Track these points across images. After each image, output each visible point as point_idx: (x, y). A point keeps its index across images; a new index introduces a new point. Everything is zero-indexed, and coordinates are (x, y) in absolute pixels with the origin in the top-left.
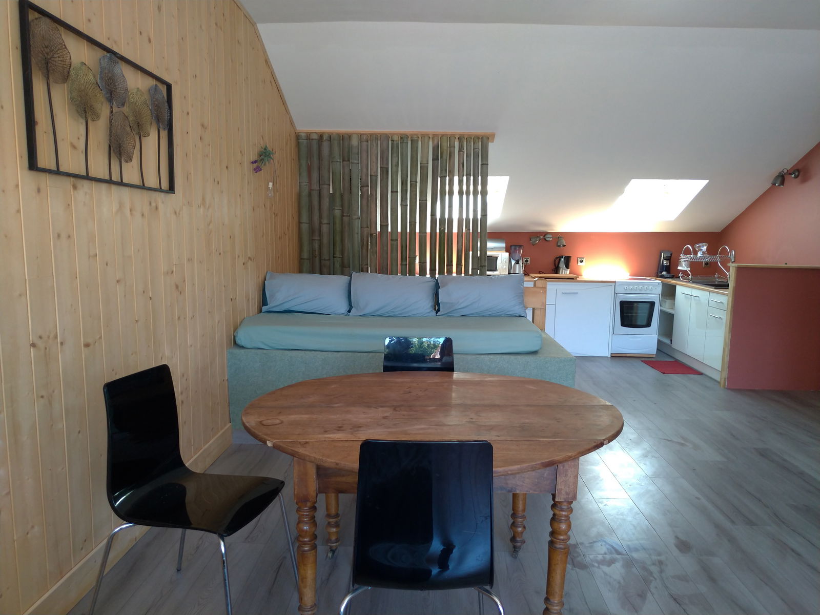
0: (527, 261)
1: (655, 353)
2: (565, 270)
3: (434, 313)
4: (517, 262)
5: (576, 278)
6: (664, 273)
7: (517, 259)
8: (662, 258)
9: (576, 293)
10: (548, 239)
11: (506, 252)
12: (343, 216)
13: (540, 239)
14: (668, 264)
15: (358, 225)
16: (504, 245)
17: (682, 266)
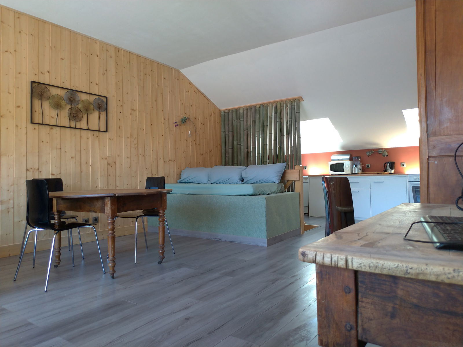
0: (368, 166)
7: (356, 164)
10: (380, 153)
11: (350, 161)
12: (237, 144)
13: (372, 153)
15: (243, 148)
16: (348, 157)
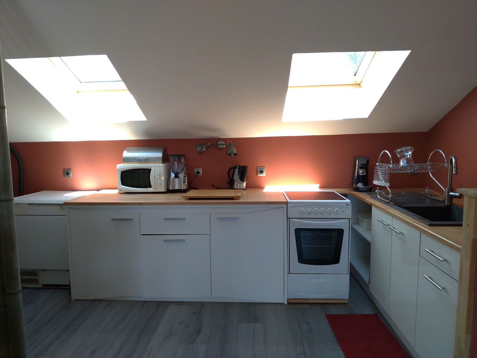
0: (198, 173)
1: (347, 298)
4: (176, 176)
5: (238, 198)
6: (360, 185)
7: (177, 171)
8: (357, 166)
10: (220, 147)
11: (163, 163)
13: (207, 147)
14: (365, 174)
16: (160, 155)
17: (379, 180)
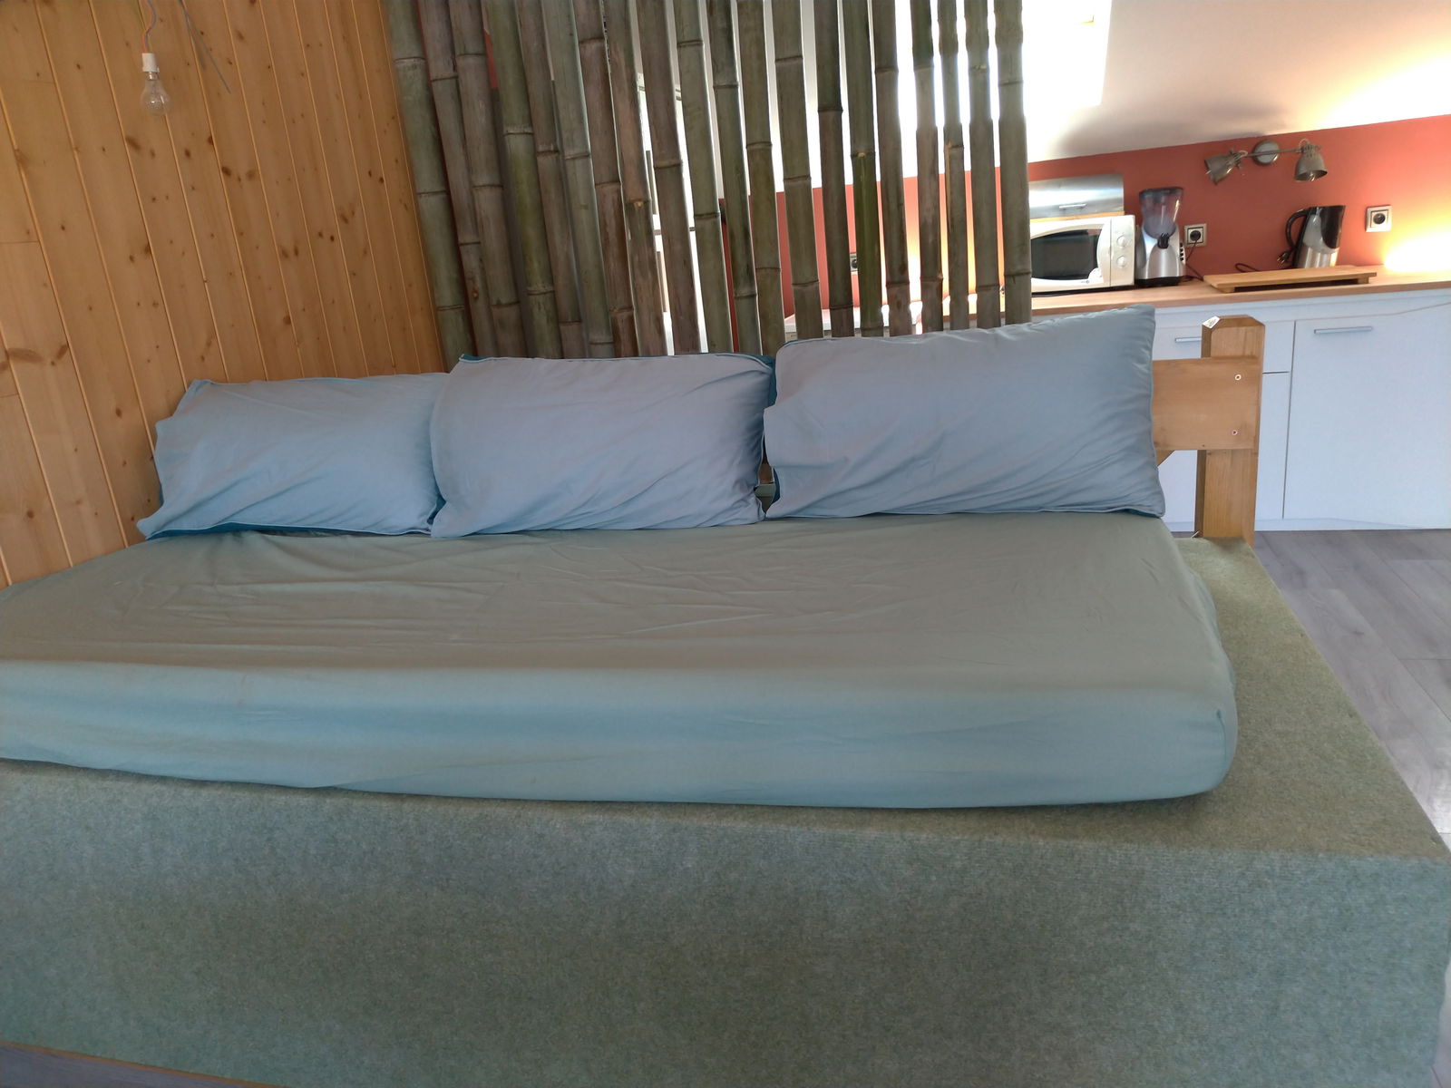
0: (1195, 236)
2: (1323, 252)
3: (751, 510)
4: (1163, 243)
5: (1365, 278)
7: (1162, 231)
9: (1366, 330)
10: (1264, 159)
11: (1127, 212)
12: (535, 154)
13: (1238, 162)
15: (583, 176)
16: (1117, 193)
